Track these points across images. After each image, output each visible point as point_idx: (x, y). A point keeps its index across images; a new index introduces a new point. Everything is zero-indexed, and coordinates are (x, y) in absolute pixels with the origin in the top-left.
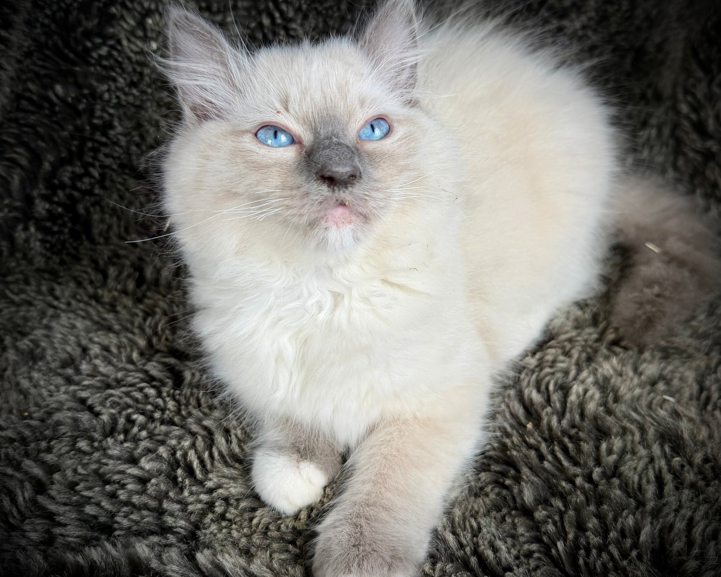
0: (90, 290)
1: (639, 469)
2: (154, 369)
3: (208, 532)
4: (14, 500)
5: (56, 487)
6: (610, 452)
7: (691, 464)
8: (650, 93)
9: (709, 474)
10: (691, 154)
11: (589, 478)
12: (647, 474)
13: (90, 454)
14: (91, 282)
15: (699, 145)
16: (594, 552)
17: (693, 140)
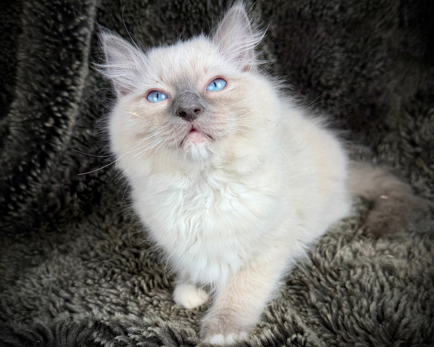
0: (96, 224)
1: (371, 282)
2: (126, 253)
3: (148, 312)
4: (54, 305)
5: (75, 299)
6: (355, 273)
7: (398, 278)
8: (381, 126)
9: (408, 281)
10: (408, 155)
11: (344, 286)
12: (375, 283)
13: (93, 285)
14: (97, 221)
15: (412, 150)
16: (346, 316)
17: (409, 148)
